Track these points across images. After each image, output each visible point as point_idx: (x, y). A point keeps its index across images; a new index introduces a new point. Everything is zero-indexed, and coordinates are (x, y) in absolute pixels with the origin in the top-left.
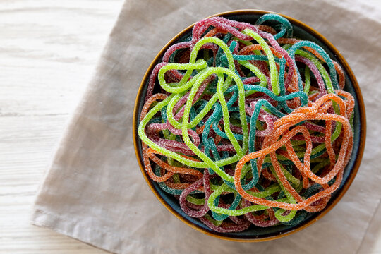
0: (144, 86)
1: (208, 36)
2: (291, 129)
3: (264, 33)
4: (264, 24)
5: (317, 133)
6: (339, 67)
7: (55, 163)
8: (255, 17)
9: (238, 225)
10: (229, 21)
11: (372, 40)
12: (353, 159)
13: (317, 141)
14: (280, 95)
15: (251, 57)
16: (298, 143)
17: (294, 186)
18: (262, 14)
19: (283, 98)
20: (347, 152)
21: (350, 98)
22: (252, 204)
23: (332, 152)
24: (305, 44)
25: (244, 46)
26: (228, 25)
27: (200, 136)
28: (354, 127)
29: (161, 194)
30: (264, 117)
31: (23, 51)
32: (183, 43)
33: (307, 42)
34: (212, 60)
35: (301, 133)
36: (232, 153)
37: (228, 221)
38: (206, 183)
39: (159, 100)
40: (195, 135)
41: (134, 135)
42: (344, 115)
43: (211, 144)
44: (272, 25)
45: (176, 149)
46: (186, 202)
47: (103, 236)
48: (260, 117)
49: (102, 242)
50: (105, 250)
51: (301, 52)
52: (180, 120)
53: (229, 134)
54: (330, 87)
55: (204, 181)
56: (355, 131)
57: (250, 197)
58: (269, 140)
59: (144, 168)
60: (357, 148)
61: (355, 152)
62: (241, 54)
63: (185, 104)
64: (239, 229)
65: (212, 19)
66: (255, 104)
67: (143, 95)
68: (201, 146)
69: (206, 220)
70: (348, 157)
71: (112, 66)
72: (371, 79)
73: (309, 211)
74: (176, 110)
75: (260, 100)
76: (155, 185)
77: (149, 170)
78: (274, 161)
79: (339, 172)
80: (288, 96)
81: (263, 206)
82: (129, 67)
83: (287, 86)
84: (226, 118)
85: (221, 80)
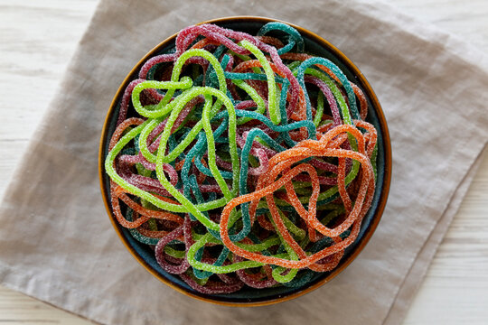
0: (114, 107)
1: (196, 48)
2: (292, 166)
3: (267, 47)
4: (268, 34)
5: (328, 174)
6: (360, 92)
8: (257, 25)
9: (227, 284)
10: (222, 29)
11: (410, 58)
12: (375, 207)
13: (327, 183)
14: (280, 124)
15: (248, 76)
16: (304, 184)
17: (296, 238)
18: (265, 22)
19: (283, 128)
20: (367, 197)
21: (372, 130)
22: (245, 260)
23: (346, 198)
24: (317, 62)
25: (239, 61)
26: (222, 35)
27: (179, 172)
28: (378, 167)
29: (133, 244)
30: (257, 150)
32: (165, 56)
33: (320, 59)
34: (202, 78)
35: (306, 173)
36: (220, 195)
37: (214, 278)
38: (187, 231)
39: (133, 126)
40: (172, 172)
41: (100, 169)
42: (362, 152)
43: (191, 183)
44: (278, 37)
45: (150, 189)
46: (164, 254)
47: (66, 293)
48: (253, 151)
49: (64, 301)
50: (68, 312)
51: (312, 71)
52: (155, 152)
53: (214, 171)
54: (347, 117)
55: (184, 229)
56: (378, 172)
57: (239, 250)
58: (264, 180)
59: (111, 210)
60: (379, 193)
61: (377, 198)
62: (237, 71)
63: (162, 132)
64: (228, 290)
65: (201, 27)
66: (248, 133)
67: (114, 119)
68: (179, 185)
69: (188, 278)
70: (368, 204)
71: (83, 82)
72: (408, 107)
73: (315, 269)
74: (151, 140)
75: (253, 130)
76: (124, 232)
77: (118, 214)
78: (271, 207)
79: (355, 222)
80: (290, 126)
81: (256, 262)
82: (103, 83)
83: (290, 113)
84: (211, 151)
85: (208, 104)
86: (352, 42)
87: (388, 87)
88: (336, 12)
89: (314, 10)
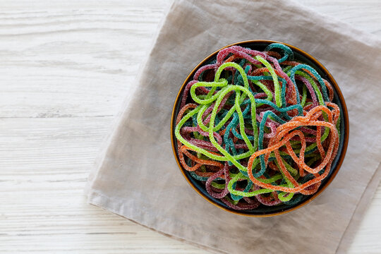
0: (179, 98)
1: (229, 61)
2: (290, 132)
3: (271, 58)
4: (271, 50)
5: (310, 135)
6: (329, 84)
7: (107, 156)
8: (264, 45)
9: (250, 204)
10: (244, 49)
12: (339, 155)
13: (310, 141)
14: (282, 107)
15: (261, 78)
16: (296, 142)
17: (292, 174)
18: (270, 43)
19: (284, 109)
20: (334, 149)
21: (337, 108)
22: (261, 188)
23: (321, 150)
24: (303, 67)
25: (255, 68)
26: (244, 52)
27: (222, 137)
28: (340, 130)
29: (192, 181)
30: (270, 124)
31: (77, 64)
32: (209, 65)
33: (304, 65)
34: (231, 78)
35: (298, 136)
36: (246, 150)
37: (242, 201)
38: (227, 172)
39: (192, 109)
40: (219, 137)
41: (172, 136)
42: (331, 122)
43: (230, 143)
44: (278, 52)
45: (204, 147)
46: (211, 186)
47: (142, 215)
48: (267, 124)
49: (142, 219)
51: (299, 72)
52: (208, 125)
53: (244, 136)
54: (321, 100)
55: (225, 171)
56: (341, 133)
57: (258, 183)
58: (273, 141)
59: (179, 160)
60: (342, 146)
61: (341, 149)
62: (253, 75)
63: (211, 113)
64: (251, 207)
65: (232, 48)
66: (263, 113)
67: (179, 105)
68: (223, 145)
69: (226, 201)
70: (335, 153)
71: (151, 79)
72: (360, 89)
73: (304, 193)
74: (204, 118)
75: (267, 111)
76: (187, 174)
77: (183, 163)
78: (277, 156)
79: (327, 164)
80: (288, 108)
81: (269, 190)
82: (164, 79)
83: (287, 100)
84: (242, 124)
85: (238, 95)
86: (323, 48)
87: (347, 76)
88: (312, 29)
89: (298, 27)
